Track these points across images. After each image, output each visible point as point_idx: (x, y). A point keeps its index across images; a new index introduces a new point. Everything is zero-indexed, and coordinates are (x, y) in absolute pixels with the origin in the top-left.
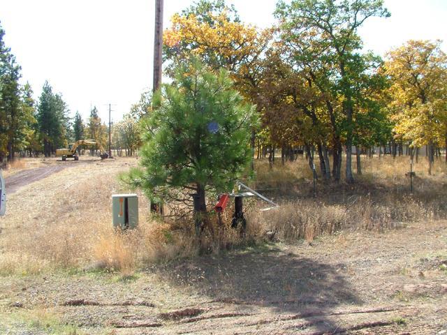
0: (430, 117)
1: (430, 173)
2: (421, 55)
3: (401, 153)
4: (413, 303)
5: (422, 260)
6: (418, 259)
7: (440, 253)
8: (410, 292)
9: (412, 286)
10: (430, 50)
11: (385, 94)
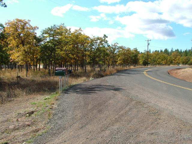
0: (26, 52)
1: (27, 76)
2: (22, 26)
3: (15, 68)
4: (13, 134)
5: (18, 114)
6: (17, 114)
7: (26, 110)
8: (12, 129)
9: (13, 126)
10: (25, 24)
11: (5, 42)
